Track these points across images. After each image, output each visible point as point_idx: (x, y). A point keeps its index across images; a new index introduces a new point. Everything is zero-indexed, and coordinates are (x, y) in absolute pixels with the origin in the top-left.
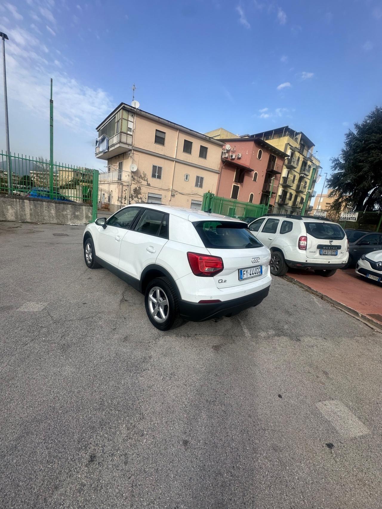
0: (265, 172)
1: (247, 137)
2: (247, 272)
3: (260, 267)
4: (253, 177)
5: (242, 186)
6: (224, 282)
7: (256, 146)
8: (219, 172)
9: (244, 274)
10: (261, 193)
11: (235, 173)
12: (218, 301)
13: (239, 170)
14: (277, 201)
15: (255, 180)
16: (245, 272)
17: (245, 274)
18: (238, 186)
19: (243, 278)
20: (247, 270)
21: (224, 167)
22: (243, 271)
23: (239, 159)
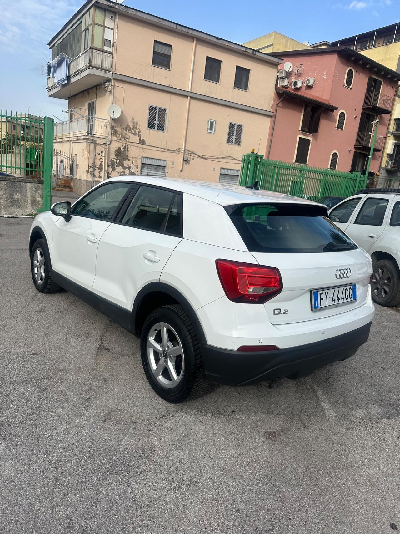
0: (360, 110)
1: (324, 47)
2: (327, 296)
3: (351, 287)
4: (336, 122)
5: (316, 138)
6: (284, 313)
7: (342, 64)
8: (272, 114)
9: (321, 299)
10: (353, 150)
11: (303, 114)
12: (274, 348)
13: (309, 109)
14: (383, 165)
15: (340, 126)
16: (323, 296)
17: (323, 299)
18: (309, 138)
19: (320, 306)
20: (326, 291)
21: (280, 105)
22: (319, 293)
23: (310, 87)
